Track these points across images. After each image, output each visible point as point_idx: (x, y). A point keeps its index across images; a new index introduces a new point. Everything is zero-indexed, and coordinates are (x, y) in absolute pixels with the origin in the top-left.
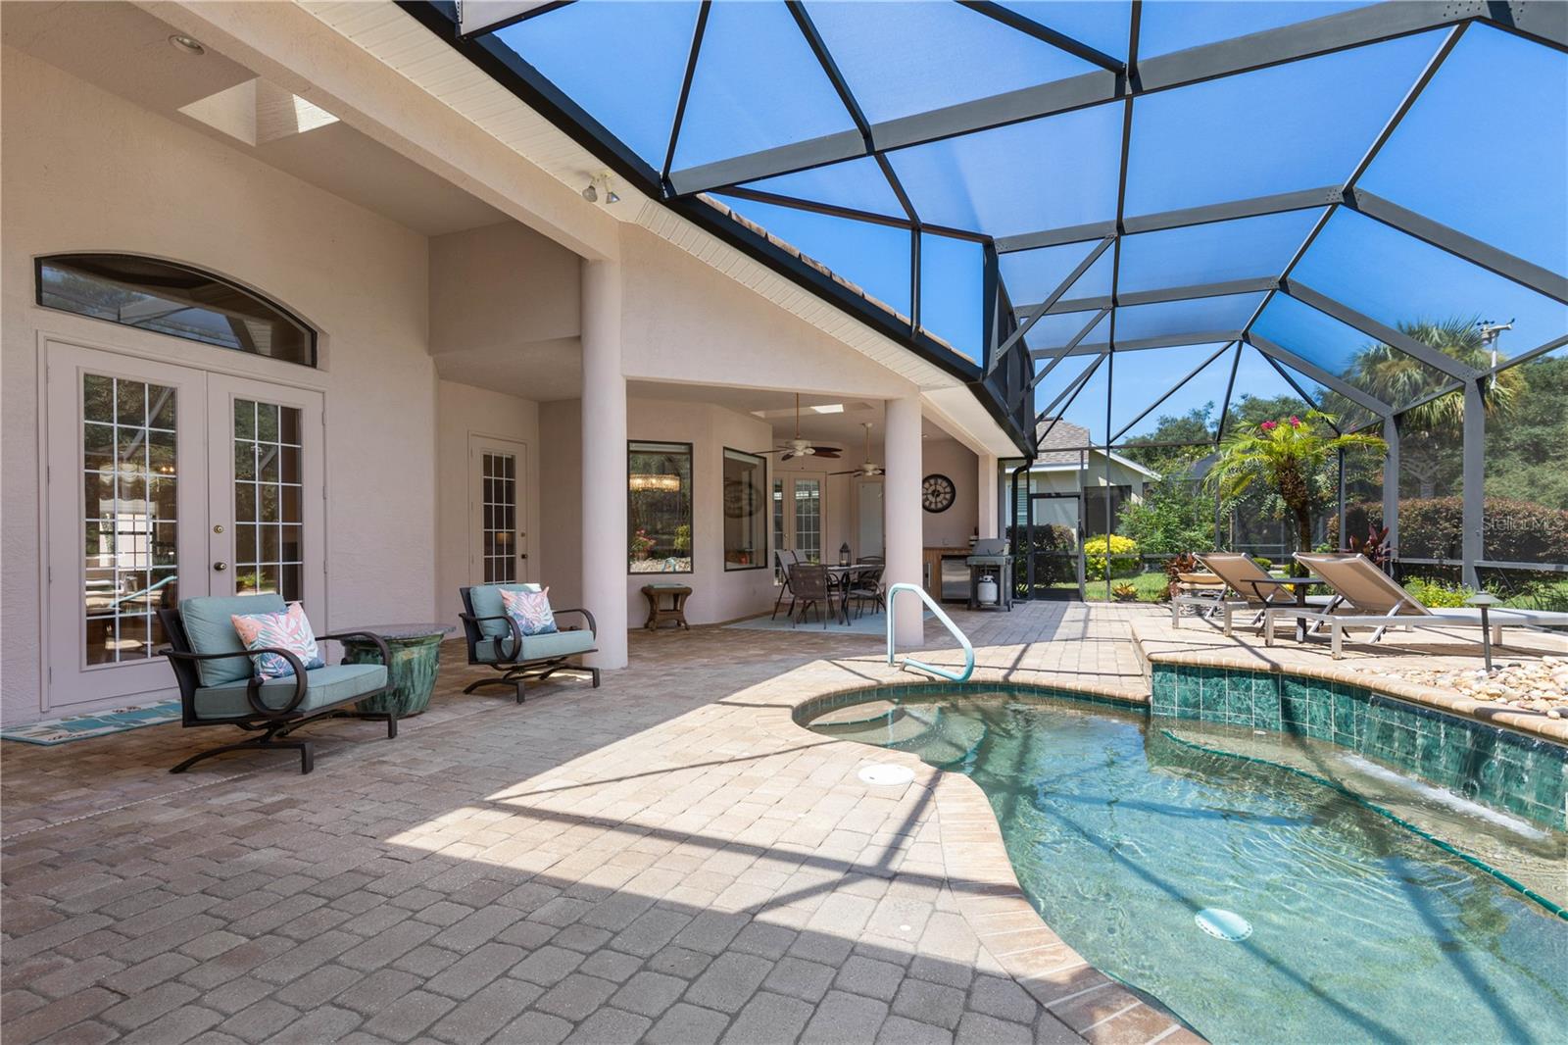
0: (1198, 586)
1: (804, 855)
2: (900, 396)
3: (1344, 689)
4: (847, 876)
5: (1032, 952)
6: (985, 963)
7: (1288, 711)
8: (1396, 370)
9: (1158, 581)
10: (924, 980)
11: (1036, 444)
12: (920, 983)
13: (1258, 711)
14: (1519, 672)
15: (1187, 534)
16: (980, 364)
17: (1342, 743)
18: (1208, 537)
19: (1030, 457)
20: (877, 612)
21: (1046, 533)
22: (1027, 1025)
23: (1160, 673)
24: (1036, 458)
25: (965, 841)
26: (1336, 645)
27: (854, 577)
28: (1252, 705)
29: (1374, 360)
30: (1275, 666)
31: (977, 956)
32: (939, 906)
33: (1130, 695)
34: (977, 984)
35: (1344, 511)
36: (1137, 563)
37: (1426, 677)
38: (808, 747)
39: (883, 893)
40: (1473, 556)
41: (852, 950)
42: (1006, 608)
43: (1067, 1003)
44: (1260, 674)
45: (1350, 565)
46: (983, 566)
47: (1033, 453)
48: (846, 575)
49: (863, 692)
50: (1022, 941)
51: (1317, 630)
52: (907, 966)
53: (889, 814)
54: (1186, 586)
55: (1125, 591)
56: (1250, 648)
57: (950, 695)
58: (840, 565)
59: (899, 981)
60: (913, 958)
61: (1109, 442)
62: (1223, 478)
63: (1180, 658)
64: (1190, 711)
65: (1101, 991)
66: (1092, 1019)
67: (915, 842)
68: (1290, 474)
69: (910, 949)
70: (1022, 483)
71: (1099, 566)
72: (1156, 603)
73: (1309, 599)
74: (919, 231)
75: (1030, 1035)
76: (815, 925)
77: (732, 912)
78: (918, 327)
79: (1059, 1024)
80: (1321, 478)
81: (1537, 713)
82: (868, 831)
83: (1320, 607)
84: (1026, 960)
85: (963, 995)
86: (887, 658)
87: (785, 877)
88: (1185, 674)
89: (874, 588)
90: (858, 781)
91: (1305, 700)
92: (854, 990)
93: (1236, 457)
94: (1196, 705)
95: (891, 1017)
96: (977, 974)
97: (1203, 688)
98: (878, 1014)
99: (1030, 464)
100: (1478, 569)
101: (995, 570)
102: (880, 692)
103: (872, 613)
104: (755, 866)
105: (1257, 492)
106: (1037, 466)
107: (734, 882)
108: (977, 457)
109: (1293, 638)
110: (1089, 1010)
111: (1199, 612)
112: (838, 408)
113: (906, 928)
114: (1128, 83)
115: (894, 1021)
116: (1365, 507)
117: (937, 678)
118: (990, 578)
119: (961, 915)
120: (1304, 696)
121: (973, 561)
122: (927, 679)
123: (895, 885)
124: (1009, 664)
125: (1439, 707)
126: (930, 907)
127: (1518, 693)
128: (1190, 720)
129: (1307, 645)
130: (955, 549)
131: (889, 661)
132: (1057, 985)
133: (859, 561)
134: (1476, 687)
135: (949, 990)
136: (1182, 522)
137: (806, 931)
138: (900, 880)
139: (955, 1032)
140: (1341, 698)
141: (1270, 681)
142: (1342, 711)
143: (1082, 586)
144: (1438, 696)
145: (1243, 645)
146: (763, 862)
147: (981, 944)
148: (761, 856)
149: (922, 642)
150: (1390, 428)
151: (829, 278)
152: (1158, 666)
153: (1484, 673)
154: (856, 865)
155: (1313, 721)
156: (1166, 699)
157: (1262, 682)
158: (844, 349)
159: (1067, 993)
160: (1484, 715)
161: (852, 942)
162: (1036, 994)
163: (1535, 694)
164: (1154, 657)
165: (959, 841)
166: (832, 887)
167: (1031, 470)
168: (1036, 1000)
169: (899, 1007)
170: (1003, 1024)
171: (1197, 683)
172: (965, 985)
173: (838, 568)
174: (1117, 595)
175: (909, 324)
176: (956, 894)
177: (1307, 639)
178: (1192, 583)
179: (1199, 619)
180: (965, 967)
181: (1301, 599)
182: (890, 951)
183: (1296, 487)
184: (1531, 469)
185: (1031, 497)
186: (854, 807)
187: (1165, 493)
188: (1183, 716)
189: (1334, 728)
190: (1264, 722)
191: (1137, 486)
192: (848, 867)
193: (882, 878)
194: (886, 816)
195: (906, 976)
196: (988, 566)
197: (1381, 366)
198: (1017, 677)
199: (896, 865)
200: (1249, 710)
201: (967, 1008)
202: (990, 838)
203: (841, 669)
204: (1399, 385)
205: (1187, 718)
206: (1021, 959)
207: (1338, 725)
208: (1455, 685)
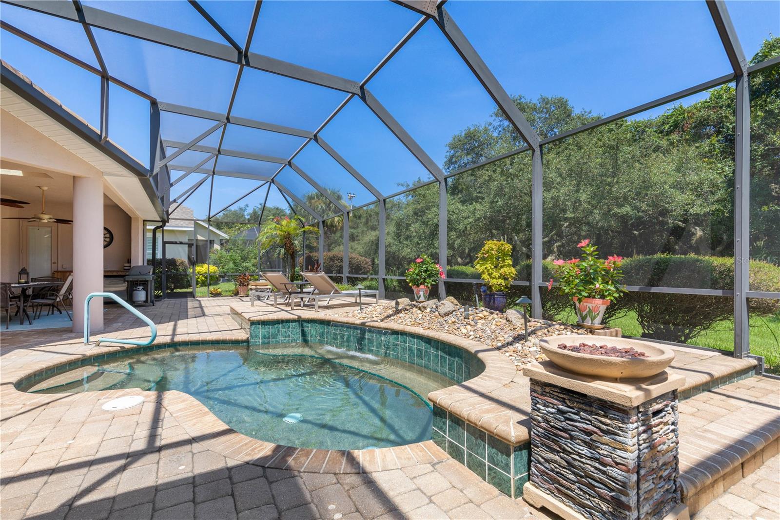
0: (258, 287)
1: (89, 461)
2: (87, 176)
3: (322, 322)
4: (129, 460)
5: (250, 450)
6: (231, 463)
7: (304, 334)
8: (318, 203)
9: (231, 286)
10: (205, 483)
11: (168, 215)
12: (204, 485)
13: (293, 336)
14: (368, 310)
15: (244, 264)
16: (148, 167)
17: (321, 343)
18: (253, 265)
19: (164, 222)
20: (53, 313)
21: (172, 263)
22: (262, 477)
23: (254, 326)
24: (168, 222)
25: (192, 420)
26: (316, 307)
27: (30, 292)
28: (290, 333)
29: (311, 198)
30: (299, 317)
31: (226, 462)
32: (195, 451)
33: (240, 338)
34: (232, 473)
35: (305, 256)
36: (217, 278)
37: (345, 314)
38: (48, 403)
39: (158, 458)
40: (346, 274)
41: (156, 490)
42: (152, 304)
43: (274, 461)
44: (294, 321)
45: (319, 276)
46: (137, 281)
47: (166, 219)
48: (24, 290)
49: (70, 364)
50: (244, 448)
51: (308, 302)
52: (193, 482)
53: (137, 422)
54: (253, 287)
55: (216, 292)
56: (286, 311)
57: (136, 355)
58: (19, 283)
59: (192, 490)
60: (194, 477)
61: (209, 218)
62: (264, 239)
63: (263, 318)
64: (266, 340)
65: (285, 451)
66: (286, 462)
67: (163, 430)
68: (287, 240)
69: (190, 475)
70: (159, 235)
71: (199, 280)
72: (232, 296)
73: (305, 290)
74: (108, 79)
75: (265, 479)
76: (122, 490)
77: (50, 511)
78: (106, 137)
79: (274, 470)
80: (296, 242)
81: (375, 321)
82: (129, 434)
83: (309, 293)
84: (250, 454)
85: (228, 480)
86: (84, 340)
87: (82, 477)
88: (264, 325)
89: (54, 298)
90: (105, 412)
91: (309, 329)
92: (169, 505)
93: (269, 231)
94: (269, 338)
95: (197, 506)
96: (229, 469)
97: (272, 330)
98: (189, 508)
99: (164, 225)
100: (347, 277)
101: (144, 284)
102: (85, 361)
103: (48, 315)
104: (49, 481)
105: (274, 247)
106: (168, 226)
107: (37, 497)
108: (130, 218)
109: (299, 306)
110: (284, 459)
111: (259, 298)
112: (19, 173)
113: (183, 467)
114: (243, 59)
115: (199, 507)
116: (311, 254)
117: (126, 346)
118: (141, 288)
119: (208, 450)
120: (308, 327)
121: (127, 278)
122: (119, 348)
123: (163, 453)
124: (170, 333)
125: (351, 324)
126: (191, 454)
127: (369, 316)
128: (266, 344)
129: (304, 308)
130: (114, 271)
131: (86, 342)
132: (267, 457)
133: (34, 280)
134: (359, 316)
135: (220, 481)
136: (242, 259)
137: (117, 496)
138: (165, 449)
139: (233, 495)
140: (321, 326)
141: (297, 323)
142: (321, 330)
143: (194, 289)
144: (351, 320)
145: (283, 310)
146: (54, 477)
147: (225, 457)
148: (51, 475)
149: (103, 328)
150: (321, 225)
151: (31, 86)
152: (253, 323)
153: (359, 311)
154: (131, 452)
155: (311, 336)
156: (256, 337)
157: (294, 324)
158: (40, 137)
159: (272, 458)
160: (363, 324)
161: (153, 487)
162: (261, 465)
163: (374, 315)
164: (251, 319)
165: (190, 420)
166: (123, 468)
167: (165, 228)
168: (261, 466)
169: (198, 500)
170: (252, 481)
171: (269, 328)
172: (227, 476)
173: (17, 285)
174: (212, 293)
175: (100, 134)
176: (201, 443)
177: (305, 305)
178: (256, 286)
179: (259, 302)
180: (223, 469)
181: (302, 290)
182: (180, 480)
183: (290, 246)
184: (351, 243)
185: (164, 243)
186: (110, 426)
187: (234, 245)
188: (263, 343)
189: (318, 338)
190: (294, 340)
191: (217, 241)
192: (126, 456)
193: (152, 452)
194: (136, 423)
195: (194, 487)
196: (141, 281)
197: (313, 201)
198: (178, 339)
199: (158, 443)
200: (289, 336)
201: (232, 483)
202: (206, 414)
203: (43, 353)
204: (319, 209)
205: (265, 344)
206: (247, 455)
207: (320, 336)
208: (353, 316)
